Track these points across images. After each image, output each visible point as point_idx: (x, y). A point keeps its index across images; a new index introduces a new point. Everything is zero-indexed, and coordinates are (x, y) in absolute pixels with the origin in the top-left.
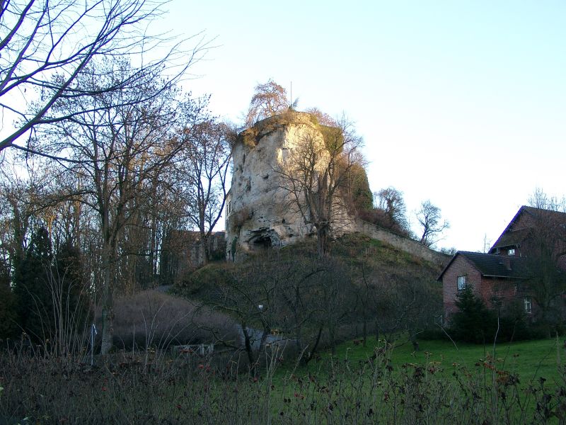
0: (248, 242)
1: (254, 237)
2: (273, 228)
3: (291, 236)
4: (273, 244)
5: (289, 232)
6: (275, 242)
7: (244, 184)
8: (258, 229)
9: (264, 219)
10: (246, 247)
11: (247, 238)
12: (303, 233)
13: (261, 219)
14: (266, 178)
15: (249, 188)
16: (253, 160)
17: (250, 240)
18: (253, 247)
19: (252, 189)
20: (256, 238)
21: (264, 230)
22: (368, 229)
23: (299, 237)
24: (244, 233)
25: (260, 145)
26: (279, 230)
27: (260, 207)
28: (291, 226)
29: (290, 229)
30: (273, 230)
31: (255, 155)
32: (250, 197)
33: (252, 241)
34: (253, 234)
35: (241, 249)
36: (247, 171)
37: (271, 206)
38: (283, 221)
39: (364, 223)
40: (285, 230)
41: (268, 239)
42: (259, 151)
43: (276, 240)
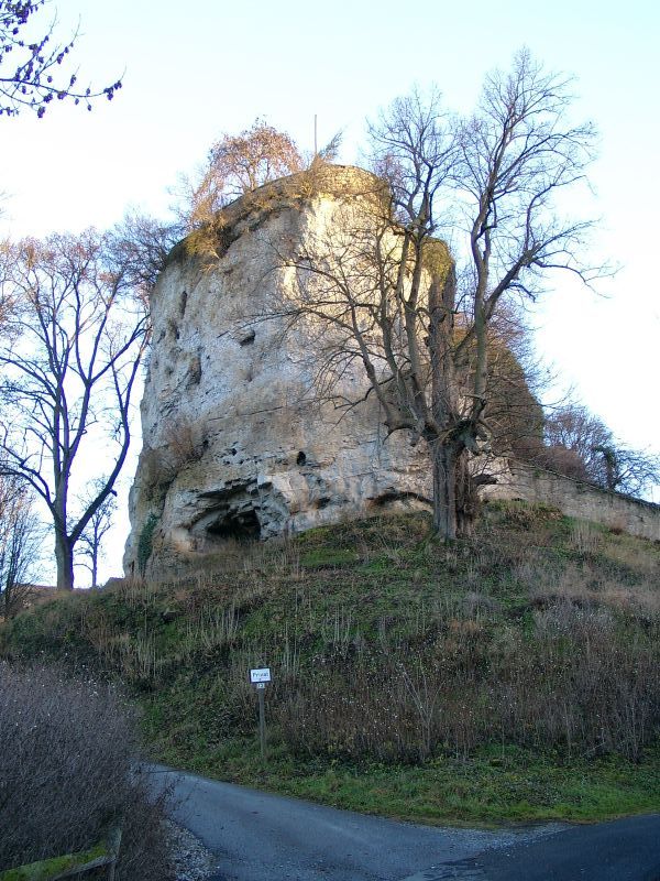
0: (188, 527)
1: (208, 511)
2: (268, 479)
3: (323, 503)
4: (264, 533)
5: (318, 494)
6: (271, 525)
7: (182, 368)
8: (221, 486)
9: (241, 455)
10: (183, 541)
11: (188, 517)
12: (360, 493)
13: (230, 458)
14: (249, 340)
15: (196, 376)
16: (210, 299)
17: (195, 522)
18: (202, 543)
19: (205, 378)
20: (213, 518)
21: (237, 490)
22: (551, 490)
23: (349, 507)
24: (180, 503)
25: (232, 258)
26: (287, 484)
27: (230, 422)
28: (323, 474)
29: (319, 481)
30: (268, 486)
31: (216, 284)
32: (197, 400)
33: (201, 526)
34: (204, 504)
35: (167, 548)
36: (193, 331)
37: (262, 417)
38: (301, 458)
39: (536, 476)
40: (304, 486)
41: (251, 517)
42: (228, 273)
43: (277, 516)
